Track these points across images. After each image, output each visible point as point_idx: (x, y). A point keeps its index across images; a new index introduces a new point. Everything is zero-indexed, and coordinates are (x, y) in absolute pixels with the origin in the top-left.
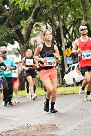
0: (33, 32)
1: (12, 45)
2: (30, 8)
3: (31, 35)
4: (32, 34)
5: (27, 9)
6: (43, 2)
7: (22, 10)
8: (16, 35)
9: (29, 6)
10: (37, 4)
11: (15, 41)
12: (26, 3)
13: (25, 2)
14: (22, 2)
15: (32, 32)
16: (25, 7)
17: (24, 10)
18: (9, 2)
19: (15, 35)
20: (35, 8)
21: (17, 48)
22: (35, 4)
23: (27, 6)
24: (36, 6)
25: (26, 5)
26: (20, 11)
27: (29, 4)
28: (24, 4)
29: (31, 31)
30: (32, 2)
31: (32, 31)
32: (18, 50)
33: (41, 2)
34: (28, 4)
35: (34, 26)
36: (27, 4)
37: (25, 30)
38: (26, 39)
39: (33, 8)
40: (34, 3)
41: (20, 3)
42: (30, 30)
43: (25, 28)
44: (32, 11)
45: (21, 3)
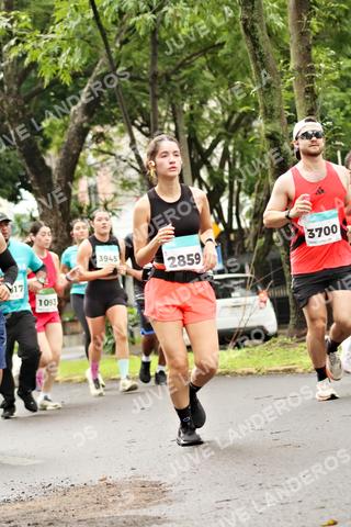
0: (84, 158)
1: (12, 204)
2: (75, 76)
3: (78, 168)
4: (83, 166)
5: (66, 79)
6: (119, 57)
7: (47, 81)
8: (27, 169)
9: (73, 69)
10: (101, 61)
11: (22, 190)
12: (62, 60)
13: (59, 54)
14: (48, 55)
15: (81, 160)
16: (57, 71)
17: (55, 82)
18: (5, 55)
19: (24, 169)
20: (94, 75)
21: (28, 214)
22: (94, 61)
23: (65, 68)
24: (97, 69)
25: (61, 67)
26: (40, 85)
27: (72, 60)
28: (56, 62)
29: (78, 154)
30: (82, 56)
31: (82, 154)
32: (34, 219)
33: (114, 56)
34: (67, 62)
35: (90, 137)
36: (64, 61)
37: (59, 150)
38: (59, 182)
39: (88, 74)
40: (89, 59)
41: (40, 58)
42: (74, 152)
43: (58, 144)
44: (81, 85)
45: (44, 57)
